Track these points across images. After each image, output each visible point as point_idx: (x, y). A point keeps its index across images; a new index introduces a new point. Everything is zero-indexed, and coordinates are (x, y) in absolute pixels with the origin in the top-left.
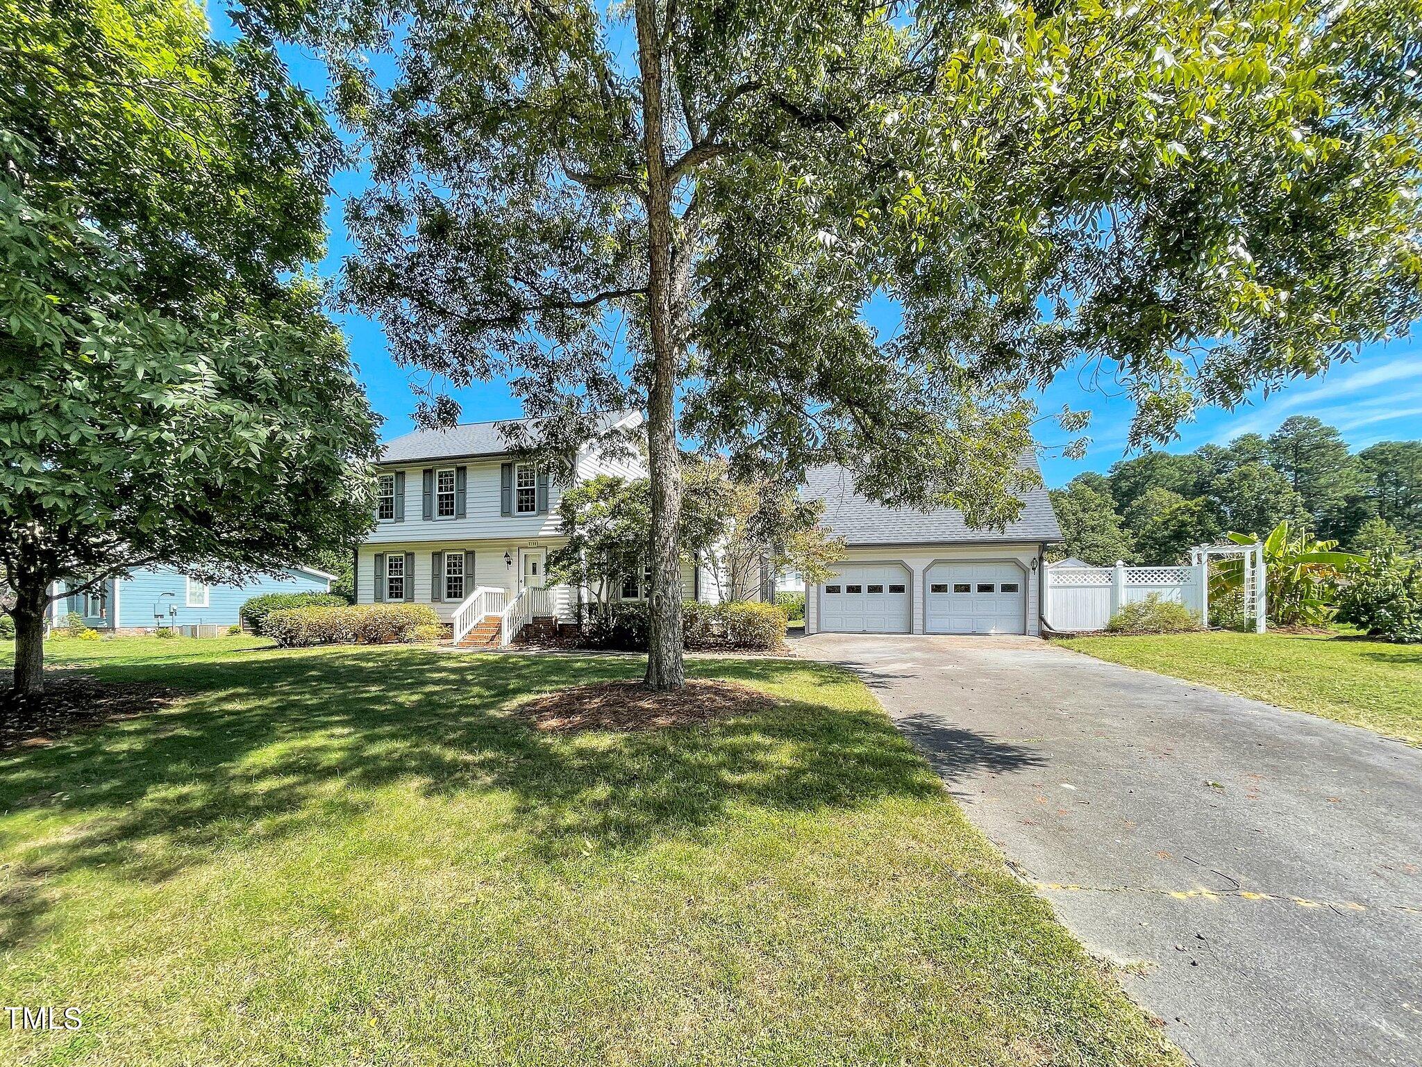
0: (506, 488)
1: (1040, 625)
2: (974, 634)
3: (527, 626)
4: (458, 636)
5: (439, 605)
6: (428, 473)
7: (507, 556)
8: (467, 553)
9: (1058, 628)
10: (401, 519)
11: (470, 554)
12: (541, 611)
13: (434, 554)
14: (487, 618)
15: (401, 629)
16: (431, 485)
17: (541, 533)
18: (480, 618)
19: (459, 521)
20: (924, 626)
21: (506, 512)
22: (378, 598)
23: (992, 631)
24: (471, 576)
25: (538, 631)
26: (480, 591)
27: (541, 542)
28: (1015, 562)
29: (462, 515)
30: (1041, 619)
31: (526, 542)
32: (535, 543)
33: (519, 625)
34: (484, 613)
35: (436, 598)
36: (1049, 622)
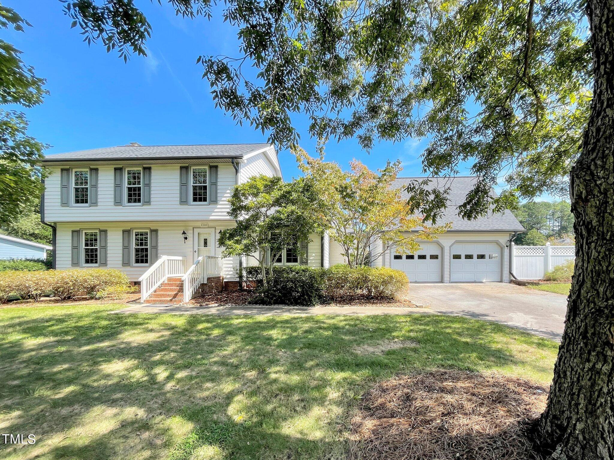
0: (183, 185)
1: (510, 277)
2: (475, 282)
3: (203, 285)
4: (145, 294)
5: (128, 269)
6: (118, 170)
7: (184, 233)
8: (152, 231)
9: (520, 278)
10: (95, 203)
11: (155, 232)
12: (213, 273)
13: (124, 231)
14: (170, 279)
15: (93, 288)
16: (121, 179)
17: (211, 218)
18: (164, 279)
19: (144, 207)
20: (450, 278)
21: (183, 201)
22: (75, 263)
23: (484, 281)
24: (155, 247)
25: (211, 288)
26: (163, 259)
27: (211, 224)
28: (497, 243)
29: (148, 202)
30: (511, 273)
31: (199, 224)
32: (207, 224)
33: (197, 284)
34: (168, 276)
35: (126, 263)
36: (514, 274)
